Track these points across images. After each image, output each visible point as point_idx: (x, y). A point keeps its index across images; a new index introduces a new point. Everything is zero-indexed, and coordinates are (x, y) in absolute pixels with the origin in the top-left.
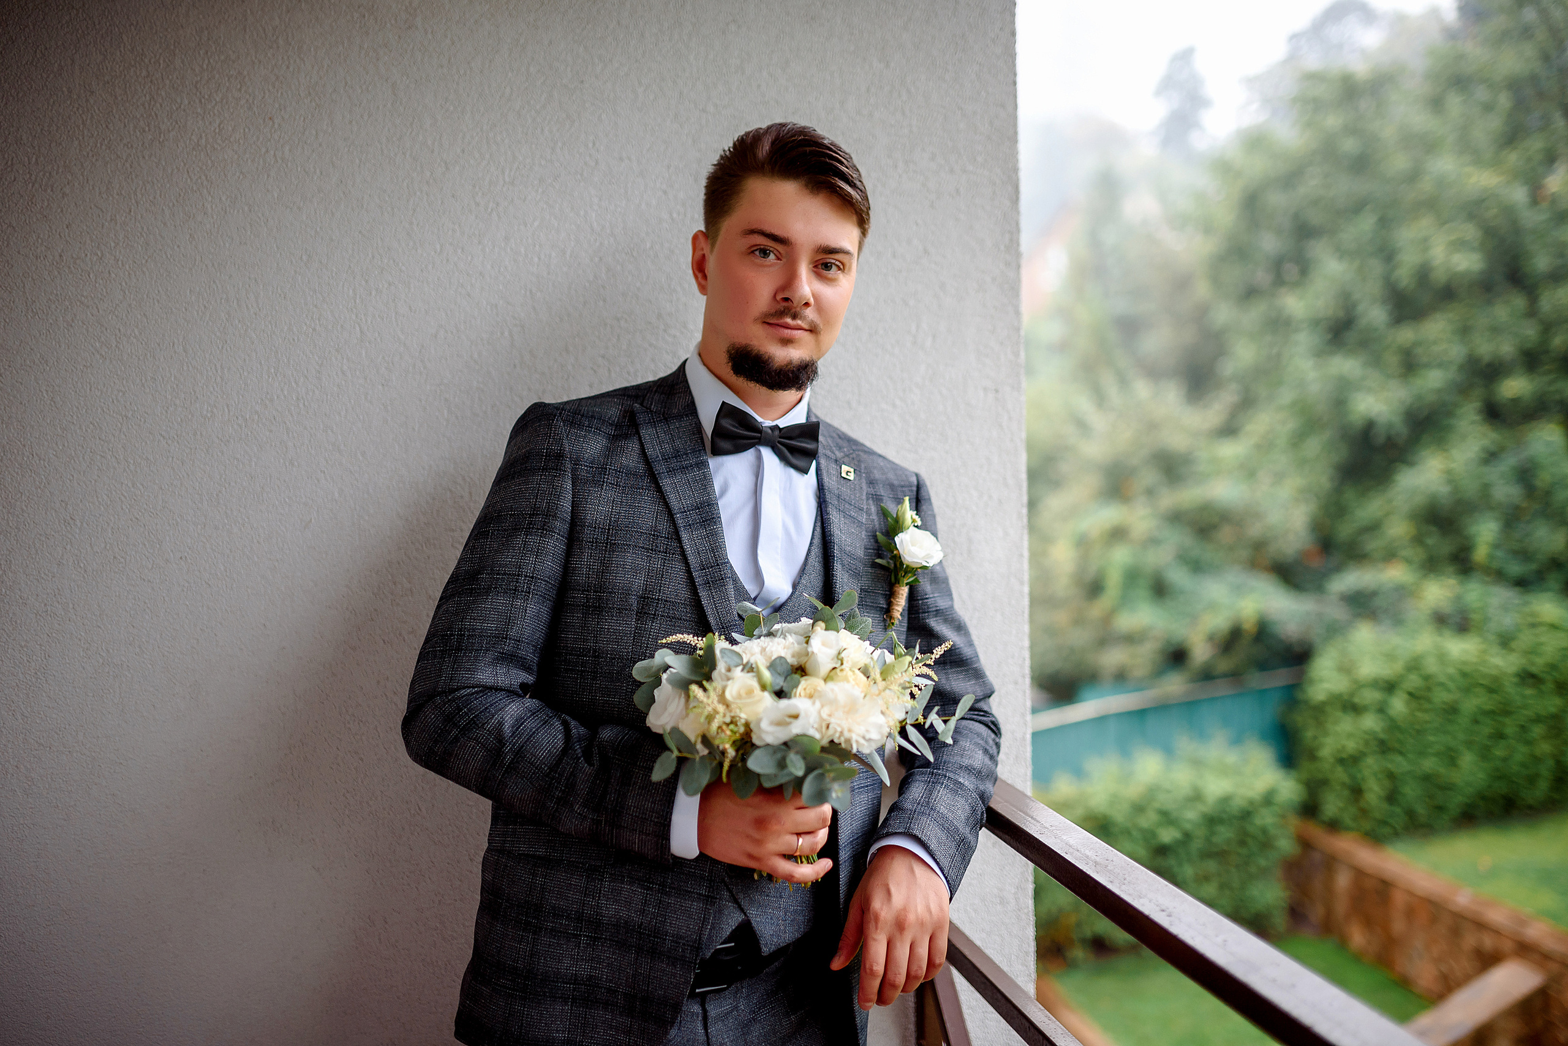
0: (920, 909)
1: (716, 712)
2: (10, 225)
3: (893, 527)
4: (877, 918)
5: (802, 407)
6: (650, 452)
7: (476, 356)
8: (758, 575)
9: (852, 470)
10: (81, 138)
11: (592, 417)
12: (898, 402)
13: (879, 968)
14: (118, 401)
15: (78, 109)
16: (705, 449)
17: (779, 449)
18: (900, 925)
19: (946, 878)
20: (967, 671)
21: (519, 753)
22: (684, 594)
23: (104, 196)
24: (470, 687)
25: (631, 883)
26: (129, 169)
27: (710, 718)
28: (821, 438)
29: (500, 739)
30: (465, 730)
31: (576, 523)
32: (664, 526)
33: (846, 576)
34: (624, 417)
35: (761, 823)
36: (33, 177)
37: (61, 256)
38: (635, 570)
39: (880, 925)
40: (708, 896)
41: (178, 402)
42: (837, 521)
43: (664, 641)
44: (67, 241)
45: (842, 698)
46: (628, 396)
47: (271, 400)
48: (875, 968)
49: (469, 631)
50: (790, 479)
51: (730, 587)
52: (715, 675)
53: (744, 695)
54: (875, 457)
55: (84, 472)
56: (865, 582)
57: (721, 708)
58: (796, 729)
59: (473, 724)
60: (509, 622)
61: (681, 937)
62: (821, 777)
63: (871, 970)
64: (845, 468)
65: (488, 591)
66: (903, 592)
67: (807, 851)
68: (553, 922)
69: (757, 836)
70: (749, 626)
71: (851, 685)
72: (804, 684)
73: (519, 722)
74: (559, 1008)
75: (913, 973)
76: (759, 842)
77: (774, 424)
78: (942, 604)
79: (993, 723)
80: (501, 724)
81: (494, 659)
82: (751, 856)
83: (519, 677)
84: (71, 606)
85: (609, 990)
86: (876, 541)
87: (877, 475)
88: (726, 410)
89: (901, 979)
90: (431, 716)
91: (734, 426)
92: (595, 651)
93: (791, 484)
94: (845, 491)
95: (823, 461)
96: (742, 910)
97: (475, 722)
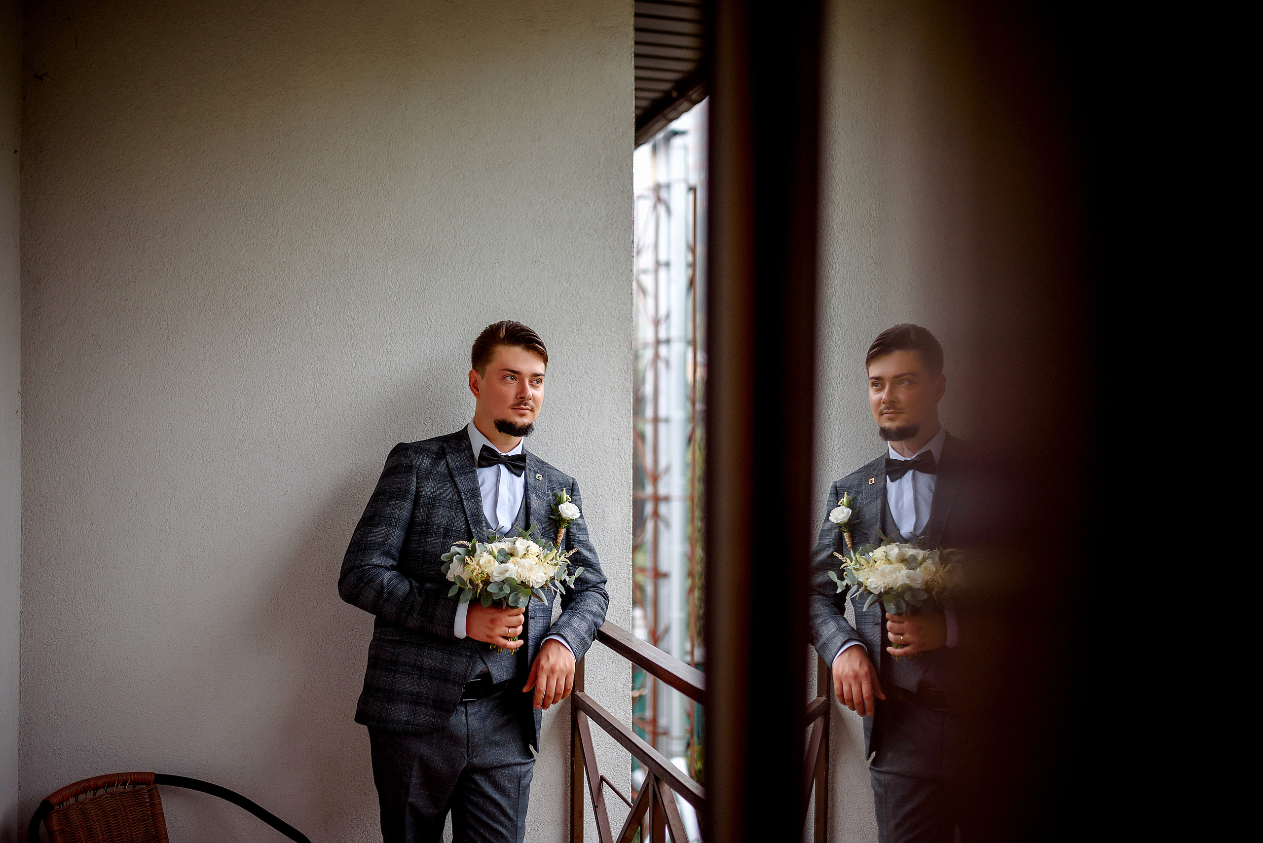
0: (562, 664)
1: (475, 569)
2: (157, 349)
3: (559, 501)
4: (542, 668)
5: (519, 448)
6: (450, 466)
7: (369, 416)
8: (496, 521)
9: (541, 476)
10: (192, 310)
11: (425, 449)
12: (570, 444)
13: (543, 688)
14: (201, 432)
15: (192, 297)
16: (475, 465)
17: (508, 465)
18: (552, 671)
19: (574, 653)
20: (593, 569)
21: (390, 593)
22: (464, 527)
23: (201, 337)
24: (369, 565)
25: (437, 651)
26: (213, 325)
27: (473, 571)
28: (527, 461)
29: (382, 587)
30: (367, 584)
31: (418, 495)
32: (456, 498)
33: (536, 522)
34: (440, 450)
35: (493, 621)
36: (169, 328)
37: (179, 364)
38: (443, 516)
39: (544, 670)
40: (470, 656)
41: (228, 433)
42: (532, 497)
43: (455, 543)
44: (183, 357)
45: (527, 564)
46: (442, 440)
47: (272, 434)
48: (541, 689)
49: (369, 541)
50: (512, 479)
51: (484, 525)
52: (475, 555)
53: (487, 563)
54: (553, 470)
55: (183, 464)
56: (545, 526)
57: (478, 567)
58: (507, 575)
59: (371, 581)
60: (387, 538)
61: (458, 673)
62: (517, 594)
63: (539, 689)
64: (538, 475)
65: (378, 524)
66: (563, 531)
67: (512, 635)
68: (402, 668)
69: (491, 626)
70: (490, 540)
71: (532, 560)
72: (512, 559)
73: (390, 580)
74: (404, 706)
75: (557, 692)
76: (492, 629)
77: (506, 454)
78: (582, 538)
79: (604, 594)
80: (383, 580)
81: (380, 554)
82: (489, 636)
83: (390, 562)
84: (173, 527)
85: (426, 698)
86: (551, 508)
87: (553, 478)
88: (485, 448)
89: (553, 694)
90: (352, 578)
91: (488, 455)
92: (424, 551)
93: (513, 481)
94: (538, 485)
95: (528, 471)
96: (485, 663)
97: (371, 580)
